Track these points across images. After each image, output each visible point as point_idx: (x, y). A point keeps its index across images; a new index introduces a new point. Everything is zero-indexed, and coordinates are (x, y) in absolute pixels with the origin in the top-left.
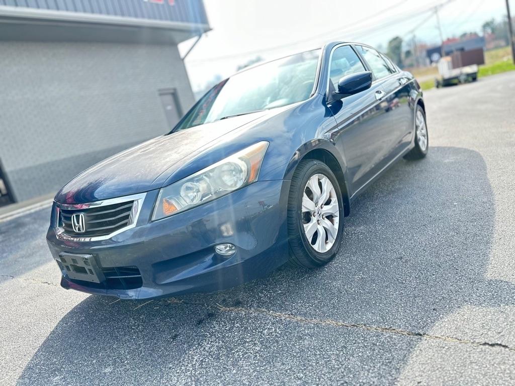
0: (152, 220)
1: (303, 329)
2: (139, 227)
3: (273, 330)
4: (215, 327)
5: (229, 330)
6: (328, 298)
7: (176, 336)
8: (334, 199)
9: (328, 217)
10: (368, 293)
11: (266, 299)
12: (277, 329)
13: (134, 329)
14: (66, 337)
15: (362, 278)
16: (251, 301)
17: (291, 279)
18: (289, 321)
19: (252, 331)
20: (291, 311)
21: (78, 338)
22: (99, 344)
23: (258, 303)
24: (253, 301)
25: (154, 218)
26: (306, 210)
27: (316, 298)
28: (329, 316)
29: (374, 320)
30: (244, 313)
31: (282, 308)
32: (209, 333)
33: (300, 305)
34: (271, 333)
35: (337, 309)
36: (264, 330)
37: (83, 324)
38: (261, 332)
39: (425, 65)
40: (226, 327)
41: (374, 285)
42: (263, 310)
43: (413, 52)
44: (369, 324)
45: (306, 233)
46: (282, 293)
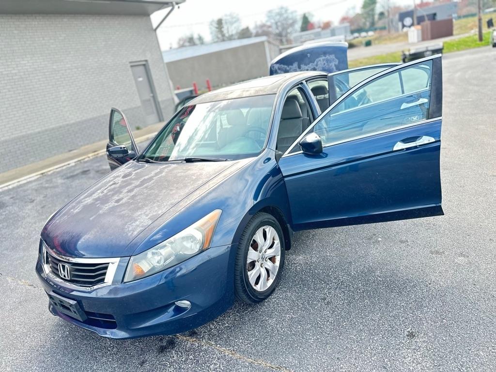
0: (124, 281)
1: (240, 367)
2: (114, 286)
3: (218, 365)
4: (173, 357)
5: (185, 361)
6: (263, 336)
7: (143, 362)
8: (277, 242)
9: (270, 259)
10: (294, 334)
11: (216, 332)
12: (221, 365)
13: (109, 350)
14: (54, 353)
15: (292, 318)
16: (204, 333)
17: (237, 312)
18: (231, 357)
19: (202, 365)
20: (233, 347)
21: (64, 355)
22: (82, 363)
23: (209, 335)
24: (205, 332)
25: (125, 280)
26: (251, 261)
27: (254, 336)
28: (261, 356)
29: (293, 364)
30: (197, 345)
31: (227, 343)
32: (169, 362)
33: (241, 341)
34: (216, 368)
35: (268, 350)
36: (211, 365)
37: (68, 339)
38: (209, 367)
39: (397, 30)
40: (183, 358)
41: (299, 327)
42: (212, 343)
43: (386, 14)
44: (289, 368)
45: (250, 280)
46: (229, 326)
